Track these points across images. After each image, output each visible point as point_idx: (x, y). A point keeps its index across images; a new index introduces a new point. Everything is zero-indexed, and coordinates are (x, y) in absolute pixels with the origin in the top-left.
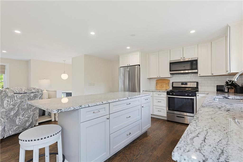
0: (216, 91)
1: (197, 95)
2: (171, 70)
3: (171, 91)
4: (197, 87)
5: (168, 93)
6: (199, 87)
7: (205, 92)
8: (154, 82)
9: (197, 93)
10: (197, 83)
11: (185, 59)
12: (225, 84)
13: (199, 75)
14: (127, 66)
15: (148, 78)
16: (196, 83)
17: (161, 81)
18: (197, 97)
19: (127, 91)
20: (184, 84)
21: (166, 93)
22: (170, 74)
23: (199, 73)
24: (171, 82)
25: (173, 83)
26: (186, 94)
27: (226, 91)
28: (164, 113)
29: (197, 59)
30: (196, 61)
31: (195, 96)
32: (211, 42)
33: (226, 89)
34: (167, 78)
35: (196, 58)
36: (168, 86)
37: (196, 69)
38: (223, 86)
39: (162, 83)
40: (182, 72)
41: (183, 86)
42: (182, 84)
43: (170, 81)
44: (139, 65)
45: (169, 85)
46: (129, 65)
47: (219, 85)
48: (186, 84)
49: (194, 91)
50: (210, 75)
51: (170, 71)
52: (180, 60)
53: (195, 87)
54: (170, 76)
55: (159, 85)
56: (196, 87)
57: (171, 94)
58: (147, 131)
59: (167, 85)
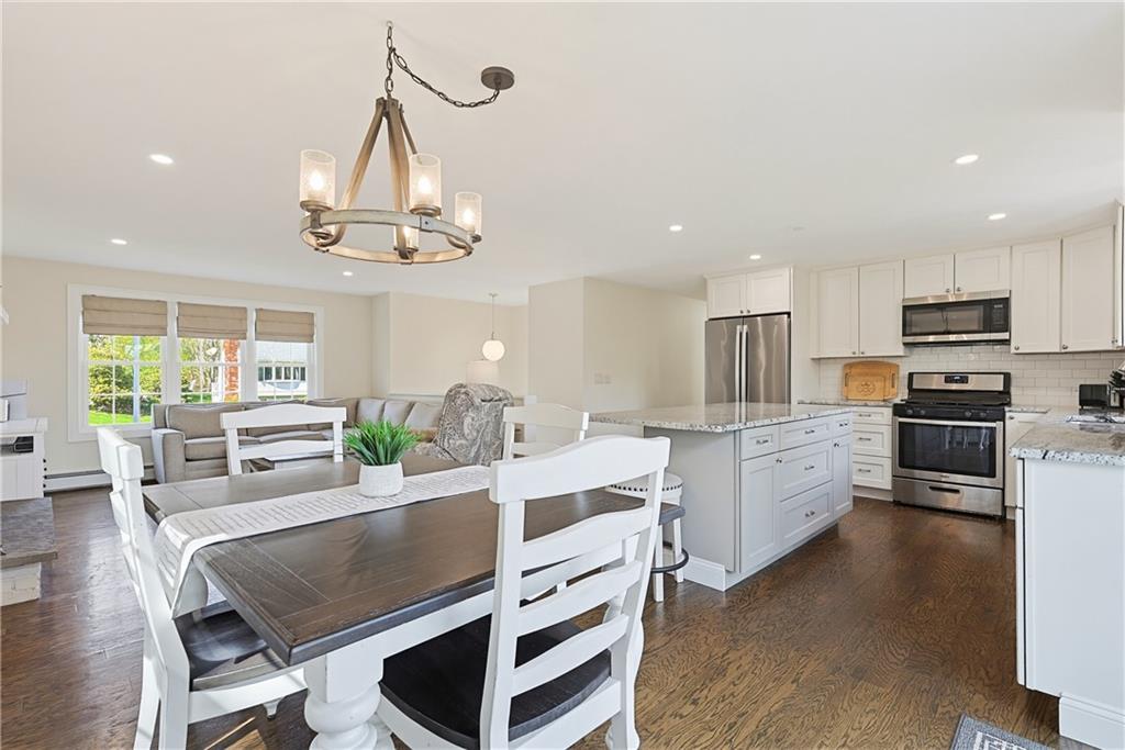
0: (1078, 402)
1: (1008, 415)
2: (907, 332)
3: (908, 404)
4: (1006, 392)
5: (898, 410)
6: (1013, 391)
7: (1035, 407)
8: (835, 374)
9: (1007, 409)
10: (1007, 377)
11: (962, 295)
12: (1111, 379)
13: (1013, 351)
14: (739, 314)
15: (813, 359)
16: (1002, 376)
17: (863, 370)
18: (1007, 422)
19: (740, 401)
20: (956, 381)
21: (890, 410)
22: (902, 345)
23: (1013, 344)
24: (904, 372)
25: (911, 375)
26: (968, 414)
27: (1114, 403)
28: (883, 478)
29: (1008, 296)
30: (1006, 302)
31: (1000, 420)
32: (1062, 242)
33: (1112, 396)
34: (886, 360)
35: (1003, 291)
36: (893, 386)
37: (1006, 328)
38: (1105, 386)
39: (867, 374)
40: (931, 338)
41: (954, 387)
42: (949, 378)
43: (901, 368)
44: (789, 314)
45: (896, 381)
46: (745, 314)
47: (1091, 386)
48: (964, 380)
49: (996, 404)
50: (1058, 351)
51: (904, 335)
52: (946, 297)
53: (1000, 392)
54: (901, 354)
55: (856, 383)
56: (1001, 389)
57: (910, 412)
58: (837, 525)
59: (889, 384)
